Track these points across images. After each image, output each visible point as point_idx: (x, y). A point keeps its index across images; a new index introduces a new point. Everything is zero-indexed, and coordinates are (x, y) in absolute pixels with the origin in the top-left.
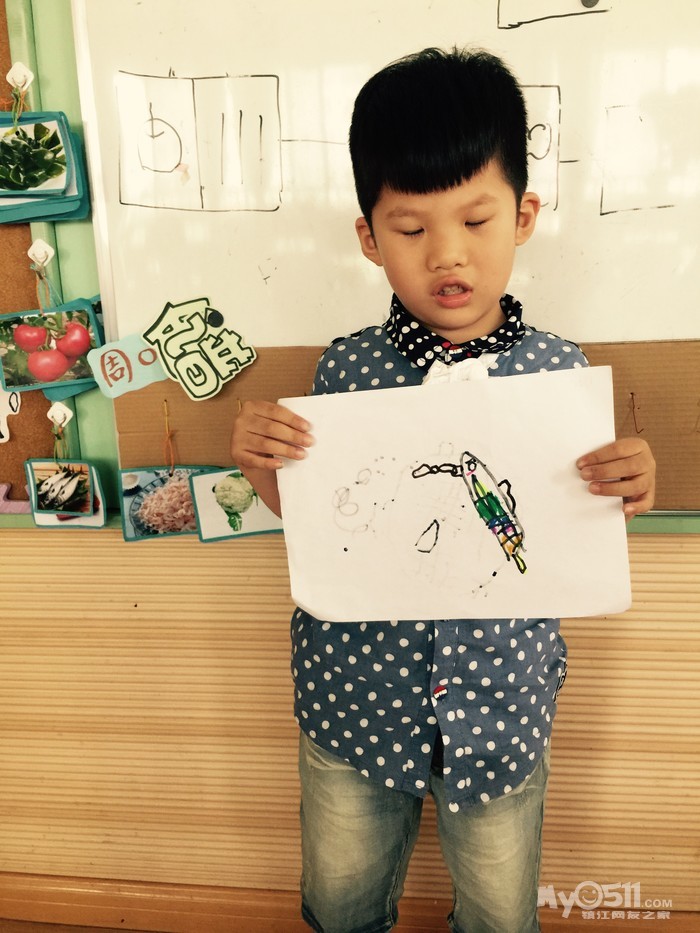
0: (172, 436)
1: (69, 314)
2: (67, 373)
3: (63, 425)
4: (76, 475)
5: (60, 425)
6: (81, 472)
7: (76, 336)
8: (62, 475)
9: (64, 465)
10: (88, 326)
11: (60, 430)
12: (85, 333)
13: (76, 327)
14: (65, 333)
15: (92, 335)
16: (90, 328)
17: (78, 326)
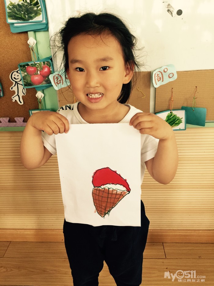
1: (44, 62)
2: (43, 82)
3: (41, 99)
7: (46, 70)
12: (49, 69)
14: (42, 69)
15: (51, 69)
16: (51, 67)
17: (47, 67)
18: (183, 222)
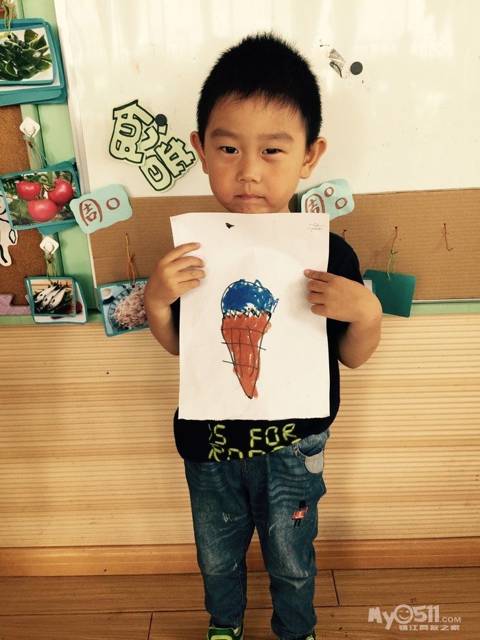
0: (132, 259)
1: (58, 174)
2: (57, 216)
3: (52, 253)
4: (63, 288)
5: (50, 253)
6: (67, 286)
7: (63, 189)
8: (53, 288)
9: (54, 281)
10: (71, 182)
11: (50, 257)
12: (70, 188)
13: (63, 182)
14: (54, 187)
15: (74, 188)
16: (73, 184)
17: (64, 182)
18: (376, 523)
